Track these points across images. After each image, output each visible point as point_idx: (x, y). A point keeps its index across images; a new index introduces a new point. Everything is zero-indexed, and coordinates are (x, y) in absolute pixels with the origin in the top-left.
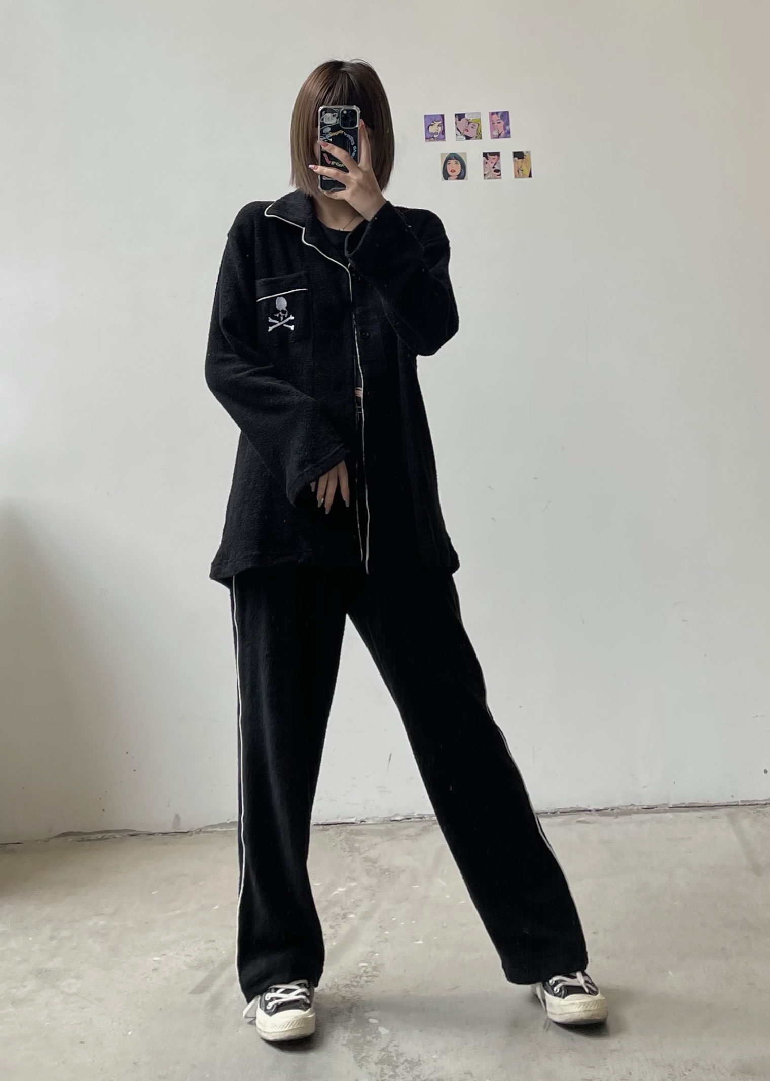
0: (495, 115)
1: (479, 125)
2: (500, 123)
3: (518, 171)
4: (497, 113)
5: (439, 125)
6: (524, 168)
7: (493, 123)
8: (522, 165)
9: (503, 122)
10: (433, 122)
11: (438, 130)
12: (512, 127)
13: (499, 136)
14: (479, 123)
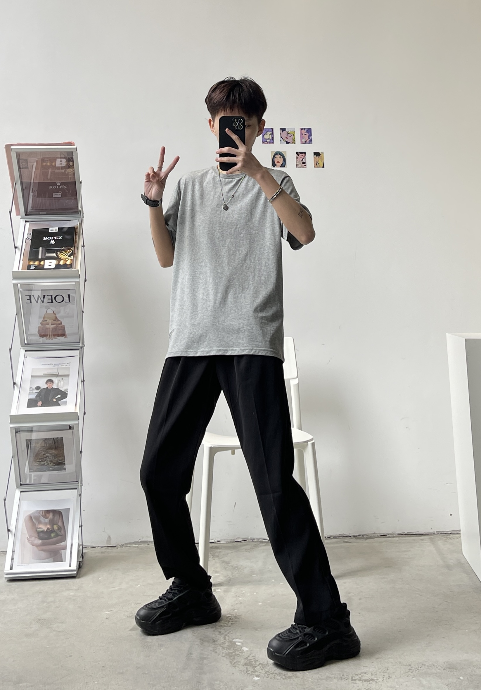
0: (304, 130)
1: (294, 135)
2: (306, 134)
3: (316, 164)
4: (304, 129)
5: (270, 134)
6: (320, 161)
7: (302, 135)
8: (319, 160)
9: (308, 134)
10: (266, 133)
11: (270, 137)
12: (313, 137)
13: (305, 142)
14: (294, 134)
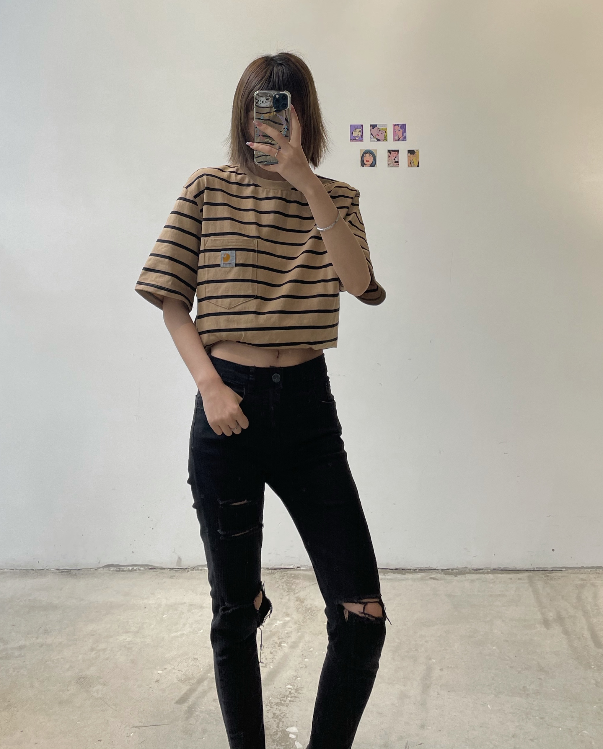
0: (397, 126)
5: (359, 131)
7: (396, 131)
8: (414, 158)
9: (402, 131)
10: (355, 129)
11: (359, 134)
13: (399, 139)
14: (386, 130)
